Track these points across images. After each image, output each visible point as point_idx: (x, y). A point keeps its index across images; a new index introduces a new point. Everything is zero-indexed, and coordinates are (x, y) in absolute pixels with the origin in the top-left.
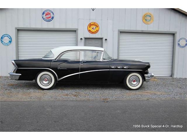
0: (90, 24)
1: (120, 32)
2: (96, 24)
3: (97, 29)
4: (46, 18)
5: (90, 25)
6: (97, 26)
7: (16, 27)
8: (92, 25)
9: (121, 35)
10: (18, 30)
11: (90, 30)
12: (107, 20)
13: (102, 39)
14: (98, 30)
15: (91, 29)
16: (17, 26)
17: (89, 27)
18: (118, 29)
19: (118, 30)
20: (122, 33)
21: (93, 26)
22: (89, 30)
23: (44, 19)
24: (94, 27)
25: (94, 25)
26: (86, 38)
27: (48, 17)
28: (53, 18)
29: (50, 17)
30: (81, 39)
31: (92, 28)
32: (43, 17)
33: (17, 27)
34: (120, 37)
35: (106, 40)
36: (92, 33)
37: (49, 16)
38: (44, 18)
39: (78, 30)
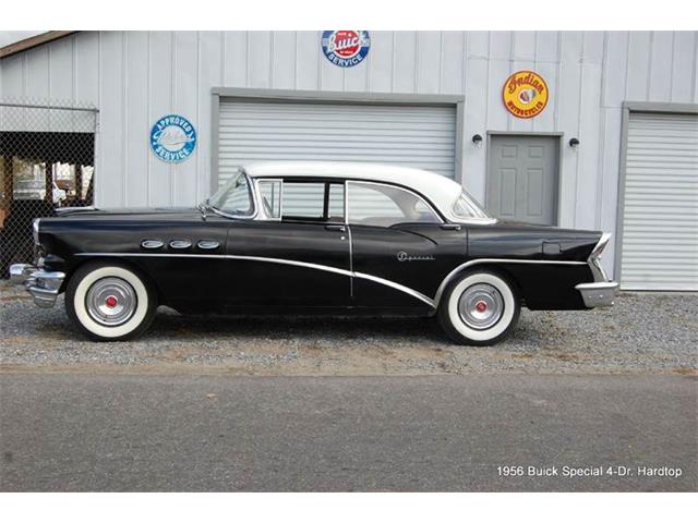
0: (514, 76)
1: (631, 112)
2: (536, 78)
3: (541, 97)
4: (338, 51)
5: (514, 82)
6: (541, 88)
7: (214, 89)
8: (520, 81)
9: (632, 125)
10: (224, 99)
11: (511, 103)
12: (581, 61)
13: (557, 138)
14: (543, 102)
15: (514, 98)
16: (217, 85)
17: (507, 89)
18: (623, 99)
19: (623, 103)
20: (637, 116)
21: (525, 87)
22: (507, 101)
23: (327, 55)
24: (528, 89)
25: (527, 81)
26: (494, 137)
27: (348, 49)
28: (364, 52)
29: (354, 49)
30: (477, 138)
31: (522, 96)
32: (325, 49)
33: (219, 89)
34: (631, 132)
35: (574, 142)
36: (520, 113)
37: (349, 45)
38: (329, 50)
39: (463, 102)
